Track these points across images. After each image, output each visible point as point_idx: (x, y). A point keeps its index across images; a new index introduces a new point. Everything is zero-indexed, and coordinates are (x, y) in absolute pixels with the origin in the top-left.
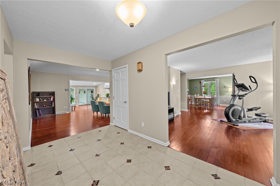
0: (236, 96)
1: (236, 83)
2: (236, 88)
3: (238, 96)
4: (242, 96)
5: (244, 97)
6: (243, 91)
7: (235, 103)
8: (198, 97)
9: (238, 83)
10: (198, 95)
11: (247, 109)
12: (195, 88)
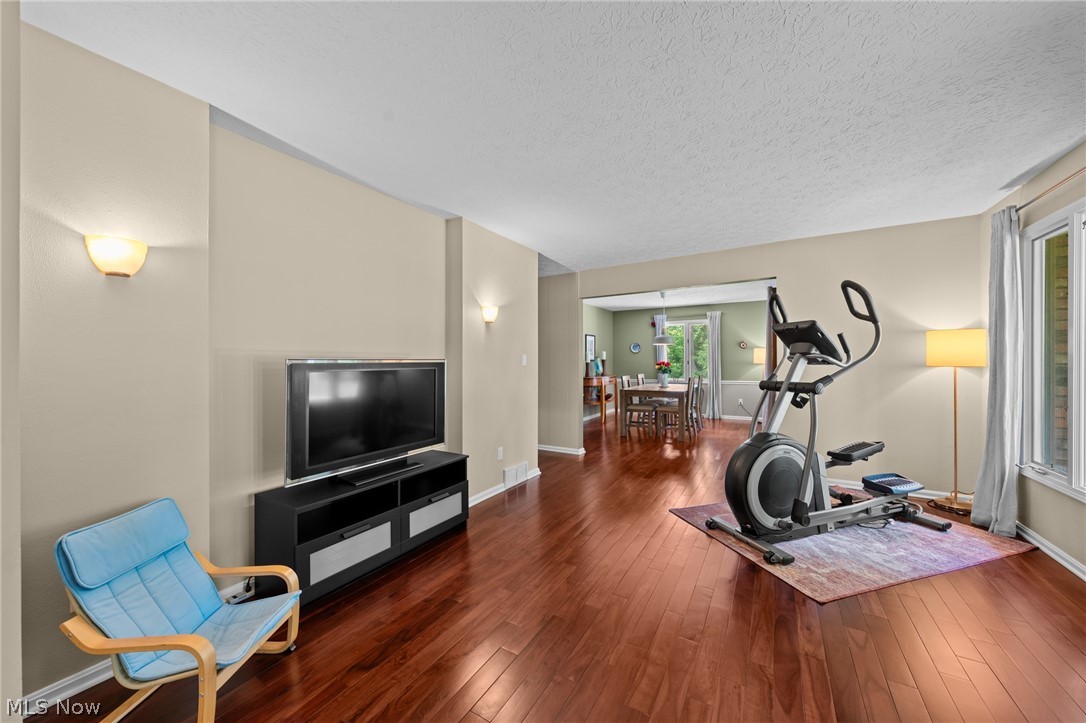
0: (778, 389)
1: (781, 320)
2: (780, 343)
3: (790, 390)
4: (807, 392)
5: (816, 396)
6: (812, 361)
7: (775, 429)
8: (641, 388)
9: (789, 321)
10: (640, 376)
11: (829, 454)
12: (635, 347)
